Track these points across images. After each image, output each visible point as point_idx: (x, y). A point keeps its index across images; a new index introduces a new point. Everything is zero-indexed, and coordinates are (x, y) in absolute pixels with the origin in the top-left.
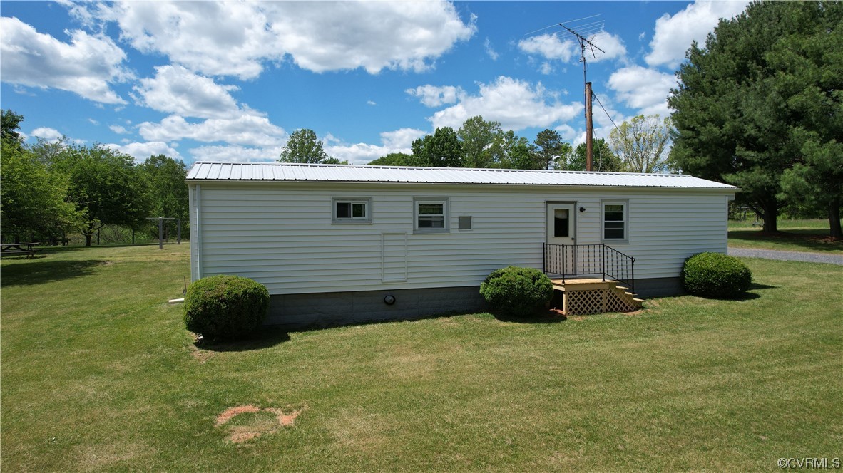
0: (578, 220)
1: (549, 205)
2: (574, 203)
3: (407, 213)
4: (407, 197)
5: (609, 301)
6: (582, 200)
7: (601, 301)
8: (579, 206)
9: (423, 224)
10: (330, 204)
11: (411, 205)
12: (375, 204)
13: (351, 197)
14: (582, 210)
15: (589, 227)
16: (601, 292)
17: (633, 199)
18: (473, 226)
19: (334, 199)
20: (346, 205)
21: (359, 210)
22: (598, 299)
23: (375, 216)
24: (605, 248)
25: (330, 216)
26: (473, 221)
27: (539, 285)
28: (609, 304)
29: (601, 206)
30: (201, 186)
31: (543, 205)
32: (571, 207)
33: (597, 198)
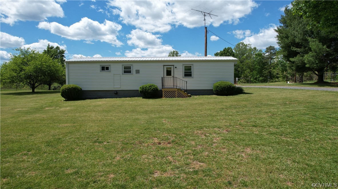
0: (175, 71)
1: (165, 66)
2: (173, 65)
3: (120, 69)
4: (121, 65)
5: (178, 94)
6: (176, 65)
7: (175, 94)
8: (175, 66)
9: (125, 72)
10: (99, 67)
11: (122, 67)
12: (112, 67)
13: (105, 65)
14: (176, 67)
15: (179, 73)
16: (175, 92)
17: (195, 64)
18: (140, 73)
19: (101, 65)
20: (104, 67)
21: (107, 68)
22: (174, 93)
23: (112, 70)
24: (177, 78)
25: (99, 70)
26: (140, 71)
27: (151, 88)
28: (178, 95)
29: (183, 66)
30: (68, 63)
31: (163, 66)
32: (173, 67)
33: (181, 64)
